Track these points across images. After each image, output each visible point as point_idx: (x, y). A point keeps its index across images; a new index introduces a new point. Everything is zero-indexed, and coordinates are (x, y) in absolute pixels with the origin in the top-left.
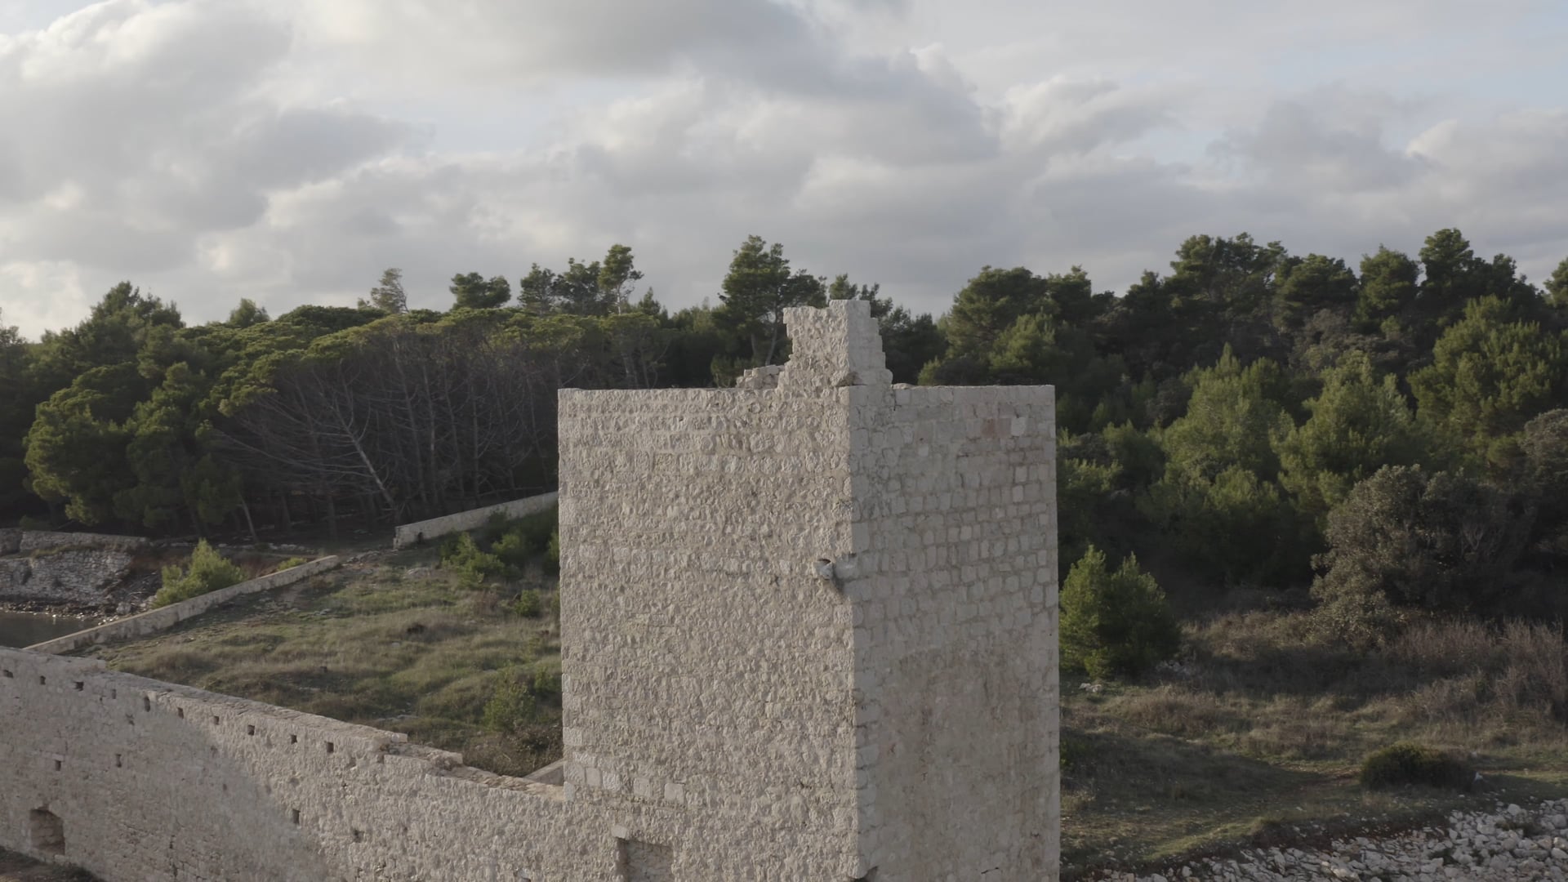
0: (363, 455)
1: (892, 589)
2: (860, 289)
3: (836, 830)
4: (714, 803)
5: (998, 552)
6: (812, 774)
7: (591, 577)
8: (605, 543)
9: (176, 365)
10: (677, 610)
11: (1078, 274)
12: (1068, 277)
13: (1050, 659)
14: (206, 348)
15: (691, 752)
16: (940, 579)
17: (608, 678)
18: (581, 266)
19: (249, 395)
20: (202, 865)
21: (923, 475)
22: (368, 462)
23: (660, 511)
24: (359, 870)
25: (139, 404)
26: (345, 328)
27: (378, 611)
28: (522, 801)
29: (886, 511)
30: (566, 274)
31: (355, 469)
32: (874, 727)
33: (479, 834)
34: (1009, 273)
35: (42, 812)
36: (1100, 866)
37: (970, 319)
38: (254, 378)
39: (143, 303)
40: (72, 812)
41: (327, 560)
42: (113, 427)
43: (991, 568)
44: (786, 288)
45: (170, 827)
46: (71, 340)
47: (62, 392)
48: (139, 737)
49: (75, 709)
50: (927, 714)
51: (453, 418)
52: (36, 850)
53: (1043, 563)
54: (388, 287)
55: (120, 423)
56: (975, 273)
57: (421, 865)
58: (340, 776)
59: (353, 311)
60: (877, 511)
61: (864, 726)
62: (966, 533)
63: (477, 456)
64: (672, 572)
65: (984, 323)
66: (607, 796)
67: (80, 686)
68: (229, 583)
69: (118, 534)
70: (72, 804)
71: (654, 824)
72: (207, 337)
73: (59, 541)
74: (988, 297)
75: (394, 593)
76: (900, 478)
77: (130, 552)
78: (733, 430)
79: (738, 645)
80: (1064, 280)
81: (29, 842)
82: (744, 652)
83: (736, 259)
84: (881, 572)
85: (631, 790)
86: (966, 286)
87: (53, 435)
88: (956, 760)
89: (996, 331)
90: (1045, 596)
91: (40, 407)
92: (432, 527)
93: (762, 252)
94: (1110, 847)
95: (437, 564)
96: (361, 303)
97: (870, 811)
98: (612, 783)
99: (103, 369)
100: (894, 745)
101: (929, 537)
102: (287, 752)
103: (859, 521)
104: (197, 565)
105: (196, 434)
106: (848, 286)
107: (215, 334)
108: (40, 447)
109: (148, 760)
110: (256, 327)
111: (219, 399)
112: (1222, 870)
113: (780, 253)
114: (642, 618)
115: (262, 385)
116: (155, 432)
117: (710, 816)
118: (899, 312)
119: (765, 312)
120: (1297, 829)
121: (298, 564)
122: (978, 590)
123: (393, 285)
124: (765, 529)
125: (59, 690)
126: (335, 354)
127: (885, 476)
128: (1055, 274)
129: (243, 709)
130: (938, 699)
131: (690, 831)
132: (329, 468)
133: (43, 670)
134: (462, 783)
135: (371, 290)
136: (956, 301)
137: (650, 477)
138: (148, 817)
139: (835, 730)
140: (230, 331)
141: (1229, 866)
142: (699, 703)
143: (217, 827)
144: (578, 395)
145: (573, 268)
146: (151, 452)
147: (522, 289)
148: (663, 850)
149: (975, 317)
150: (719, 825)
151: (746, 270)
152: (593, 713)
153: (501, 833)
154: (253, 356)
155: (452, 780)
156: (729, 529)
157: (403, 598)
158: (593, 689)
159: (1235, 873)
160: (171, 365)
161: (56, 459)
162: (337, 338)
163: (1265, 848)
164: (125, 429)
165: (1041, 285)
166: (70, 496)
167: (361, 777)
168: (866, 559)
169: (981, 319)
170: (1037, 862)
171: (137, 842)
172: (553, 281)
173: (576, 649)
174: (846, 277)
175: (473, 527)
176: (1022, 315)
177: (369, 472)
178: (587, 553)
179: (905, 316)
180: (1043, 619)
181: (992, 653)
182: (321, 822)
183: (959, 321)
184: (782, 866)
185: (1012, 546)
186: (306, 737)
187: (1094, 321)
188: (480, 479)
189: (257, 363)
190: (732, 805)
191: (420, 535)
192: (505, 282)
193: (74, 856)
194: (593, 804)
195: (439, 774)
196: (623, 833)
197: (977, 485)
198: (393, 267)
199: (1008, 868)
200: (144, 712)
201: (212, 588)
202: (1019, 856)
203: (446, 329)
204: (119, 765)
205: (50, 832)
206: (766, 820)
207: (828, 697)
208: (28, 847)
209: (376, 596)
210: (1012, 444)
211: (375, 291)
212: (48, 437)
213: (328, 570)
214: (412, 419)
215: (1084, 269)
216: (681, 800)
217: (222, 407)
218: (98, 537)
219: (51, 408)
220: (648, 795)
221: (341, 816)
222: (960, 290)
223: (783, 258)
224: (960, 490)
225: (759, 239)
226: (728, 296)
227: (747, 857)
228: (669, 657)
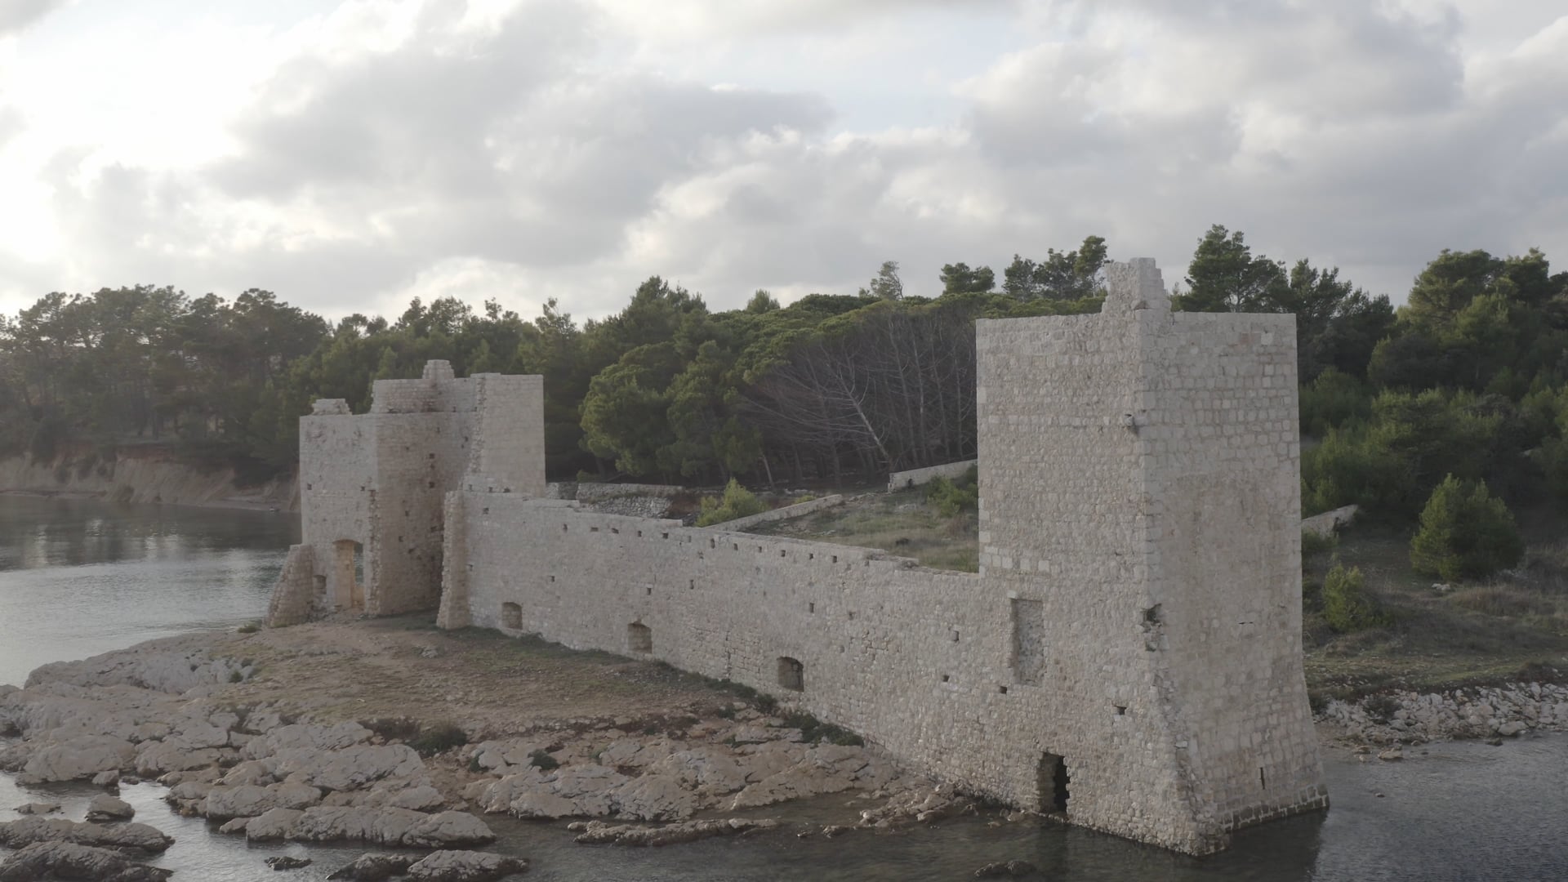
0: (863, 417)
1: (1172, 434)
2: (1320, 272)
3: (1135, 580)
4: (1067, 571)
5: (1251, 417)
6: (1122, 546)
7: (995, 435)
8: (1004, 414)
9: (706, 343)
10: (1046, 452)
11: (1536, 255)
12: (1526, 258)
13: (1293, 492)
14: (730, 329)
15: (1053, 540)
16: (1207, 431)
17: (1006, 497)
18: (1059, 255)
19: (768, 366)
20: (748, 648)
21: (1193, 365)
22: (867, 422)
23: (1036, 392)
24: (852, 638)
25: (677, 376)
26: (848, 311)
27: (872, 532)
28: (954, 582)
29: (1167, 385)
30: (1046, 263)
31: (855, 428)
32: (1160, 517)
33: (927, 605)
34: (1467, 255)
35: (637, 626)
36: (1392, 686)
37: (1429, 300)
38: (771, 352)
39: (671, 294)
40: (658, 623)
41: (834, 498)
42: (655, 395)
43: (1246, 428)
44: (1247, 273)
45: (727, 626)
46: (614, 326)
47: (611, 367)
48: (707, 567)
49: (662, 551)
50: (1197, 516)
51: (939, 387)
52: (631, 652)
53: (1288, 428)
54: (886, 278)
55: (660, 392)
56: (1435, 256)
57: (891, 630)
58: (841, 577)
59: (854, 299)
60: (1161, 385)
61: (1152, 515)
62: (1227, 404)
63: (960, 420)
64: (1043, 428)
65: (1442, 304)
66: (1005, 572)
67: (666, 536)
68: (754, 512)
69: (658, 484)
70: (658, 617)
71: (1032, 587)
72: (731, 321)
73: (609, 491)
74: (1446, 279)
75: (886, 520)
76: (1177, 366)
77: (669, 497)
78: (1077, 339)
79: (1081, 470)
80: (1523, 261)
81: (627, 646)
82: (1084, 475)
83: (1200, 247)
84: (1164, 423)
85: (1019, 567)
86: (1426, 268)
87: (606, 401)
88: (1219, 547)
89: (1454, 311)
90: (1288, 451)
91: (594, 379)
92: (921, 476)
93: (1225, 240)
94: (1403, 675)
95: (923, 501)
96: (862, 292)
97: (1156, 568)
98: (1008, 564)
99: (645, 347)
100: (1173, 530)
101: (1199, 405)
102: (806, 566)
103: (1149, 391)
104: (729, 498)
105: (725, 398)
106: (1309, 270)
107: (737, 318)
108: (595, 411)
109: (713, 582)
110: (772, 312)
111: (743, 371)
112: (1488, 694)
113: (1241, 240)
114: (1026, 458)
115: (779, 358)
116: (690, 398)
117: (1064, 579)
118: (1358, 293)
119: (1228, 295)
120: (1556, 671)
121: (809, 500)
122: (1236, 441)
123: (890, 276)
124: (1095, 398)
125: (651, 540)
126: (840, 331)
127: (1166, 363)
128: (1514, 256)
129: (778, 541)
130: (1206, 507)
131: (1053, 589)
132: (835, 427)
133: (640, 527)
134: (917, 574)
135: (870, 281)
136: (1416, 283)
137: (1030, 371)
138: (712, 621)
139: (1134, 518)
140: (749, 316)
141: (1494, 692)
142: (1058, 509)
143: (758, 621)
144: (988, 322)
145: (1052, 258)
146: (688, 414)
147: (1006, 278)
148: (1038, 603)
149: (1434, 298)
150: (1069, 583)
151: (1210, 257)
152: (997, 521)
153: (941, 603)
154: (772, 334)
155: (912, 572)
156: (1075, 400)
157: (894, 523)
158: (997, 504)
159: (1497, 697)
160: (702, 342)
161: (607, 423)
162: (840, 319)
163: (1527, 682)
164: (665, 396)
165: (1498, 267)
166: (620, 452)
167: (854, 577)
168: (1154, 415)
169: (1440, 299)
170: (1283, 625)
171: (704, 639)
172: (1034, 270)
173: (987, 481)
174: (1306, 261)
175: (955, 477)
176: (1477, 295)
177: (868, 430)
178: (993, 420)
179: (1364, 298)
180: (1288, 465)
181: (1247, 482)
182: (828, 609)
183: (1419, 303)
184: (1105, 606)
185: (1262, 415)
186: (819, 554)
187: (1550, 301)
188: (963, 439)
189: (774, 340)
190: (1078, 570)
191: (910, 481)
192: (991, 272)
193: (658, 654)
194: (996, 578)
195: (903, 570)
196: (1013, 595)
197: (1235, 375)
198: (891, 260)
199: (1260, 625)
200: (711, 549)
201: (741, 516)
202: (1269, 618)
203: (932, 310)
204: (692, 588)
205: (641, 640)
206: (1096, 578)
207: (1131, 498)
208: (625, 650)
209: (872, 521)
210: (1262, 350)
211: (874, 282)
212: (601, 404)
213: (834, 506)
214: (904, 387)
215: (1541, 250)
216: (1048, 570)
217: (746, 376)
218: (642, 487)
219: (602, 379)
220: (1029, 569)
221: (841, 604)
222: (1421, 273)
223: (1244, 244)
224: (1222, 376)
225: (1222, 228)
226: (1194, 281)
227: (1086, 602)
228: (1041, 482)
